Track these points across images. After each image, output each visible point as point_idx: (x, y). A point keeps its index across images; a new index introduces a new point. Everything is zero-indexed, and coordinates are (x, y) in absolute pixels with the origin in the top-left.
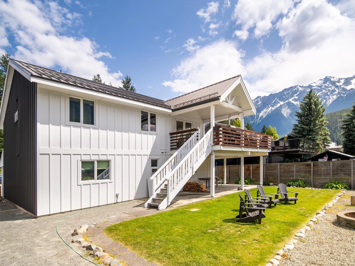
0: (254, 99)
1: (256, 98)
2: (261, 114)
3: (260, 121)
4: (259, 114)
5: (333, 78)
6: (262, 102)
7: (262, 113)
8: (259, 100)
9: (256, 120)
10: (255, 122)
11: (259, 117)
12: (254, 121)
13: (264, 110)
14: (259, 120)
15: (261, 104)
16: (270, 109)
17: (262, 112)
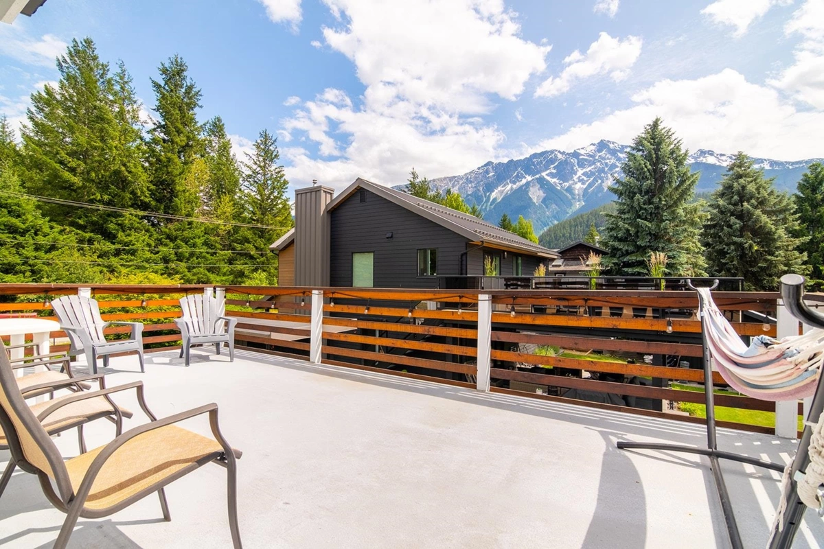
0: (482, 167)
1: (485, 165)
2: (494, 195)
3: (492, 207)
4: (491, 193)
5: (613, 143)
6: (496, 172)
7: (495, 193)
8: (491, 169)
9: (485, 205)
10: (484, 207)
11: (491, 200)
12: (482, 206)
13: (499, 188)
14: (491, 205)
15: (494, 175)
16: (509, 187)
17: (496, 191)
